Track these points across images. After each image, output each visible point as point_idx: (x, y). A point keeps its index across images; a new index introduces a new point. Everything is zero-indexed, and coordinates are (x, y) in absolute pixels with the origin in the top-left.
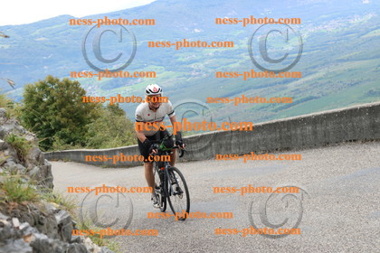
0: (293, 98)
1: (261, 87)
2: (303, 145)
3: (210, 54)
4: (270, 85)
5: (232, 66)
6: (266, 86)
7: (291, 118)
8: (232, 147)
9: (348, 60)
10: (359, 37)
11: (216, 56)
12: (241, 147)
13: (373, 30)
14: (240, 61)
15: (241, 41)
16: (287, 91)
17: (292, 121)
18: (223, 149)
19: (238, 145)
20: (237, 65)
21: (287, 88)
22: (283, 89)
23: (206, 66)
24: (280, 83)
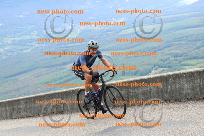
0: (70, 75)
1: (46, 67)
2: (72, 109)
3: (9, 42)
4: (53, 66)
5: (25, 51)
6: (50, 67)
7: (64, 90)
8: (22, 111)
9: (107, 50)
10: (115, 34)
11: (13, 43)
12: (28, 111)
13: (124, 29)
14: (31, 48)
15: (32, 33)
16: (64, 70)
17: (65, 92)
18: (15, 112)
19: (26, 110)
20: (29, 50)
21: (64, 68)
22: (62, 69)
23: (6, 51)
24: (60, 65)
